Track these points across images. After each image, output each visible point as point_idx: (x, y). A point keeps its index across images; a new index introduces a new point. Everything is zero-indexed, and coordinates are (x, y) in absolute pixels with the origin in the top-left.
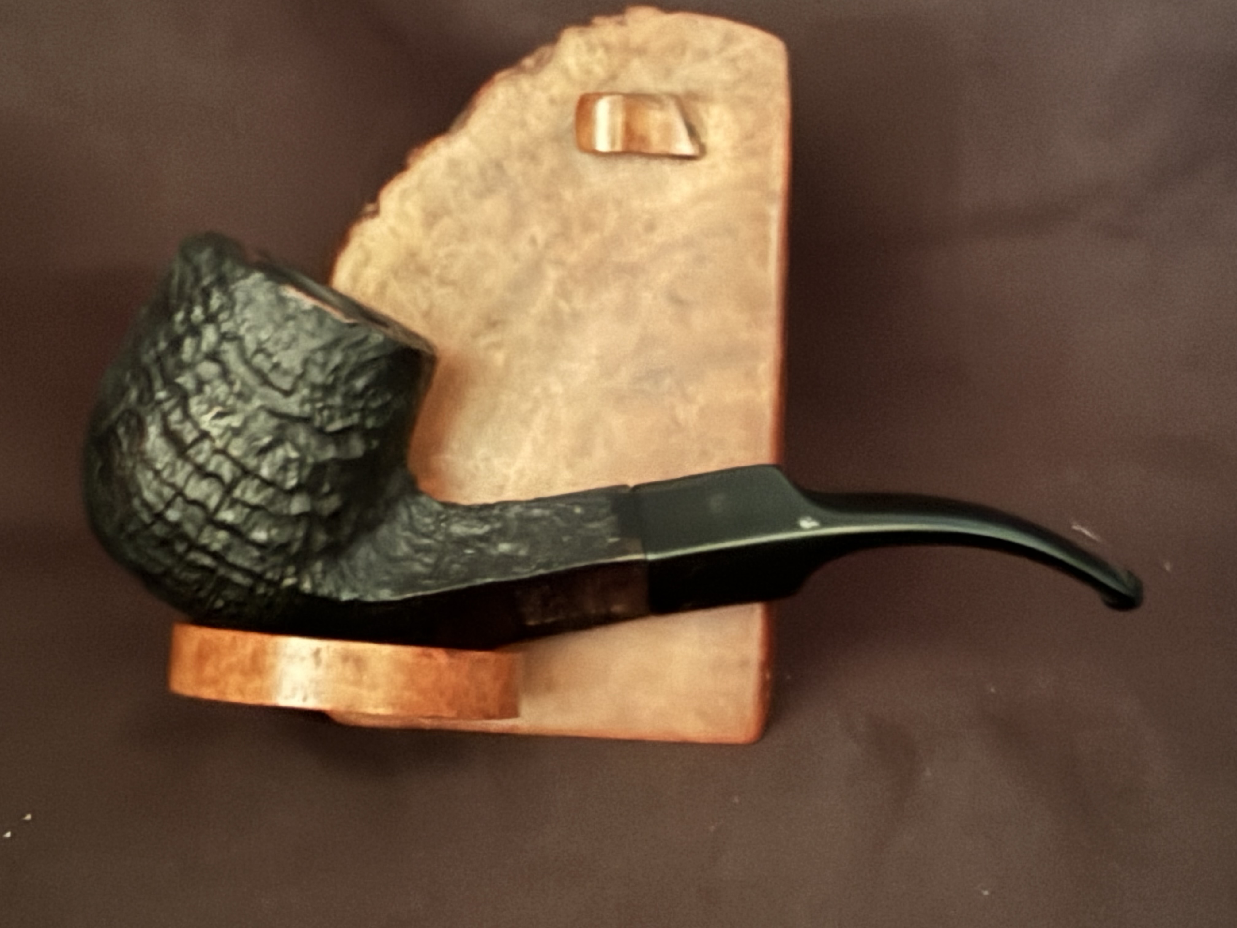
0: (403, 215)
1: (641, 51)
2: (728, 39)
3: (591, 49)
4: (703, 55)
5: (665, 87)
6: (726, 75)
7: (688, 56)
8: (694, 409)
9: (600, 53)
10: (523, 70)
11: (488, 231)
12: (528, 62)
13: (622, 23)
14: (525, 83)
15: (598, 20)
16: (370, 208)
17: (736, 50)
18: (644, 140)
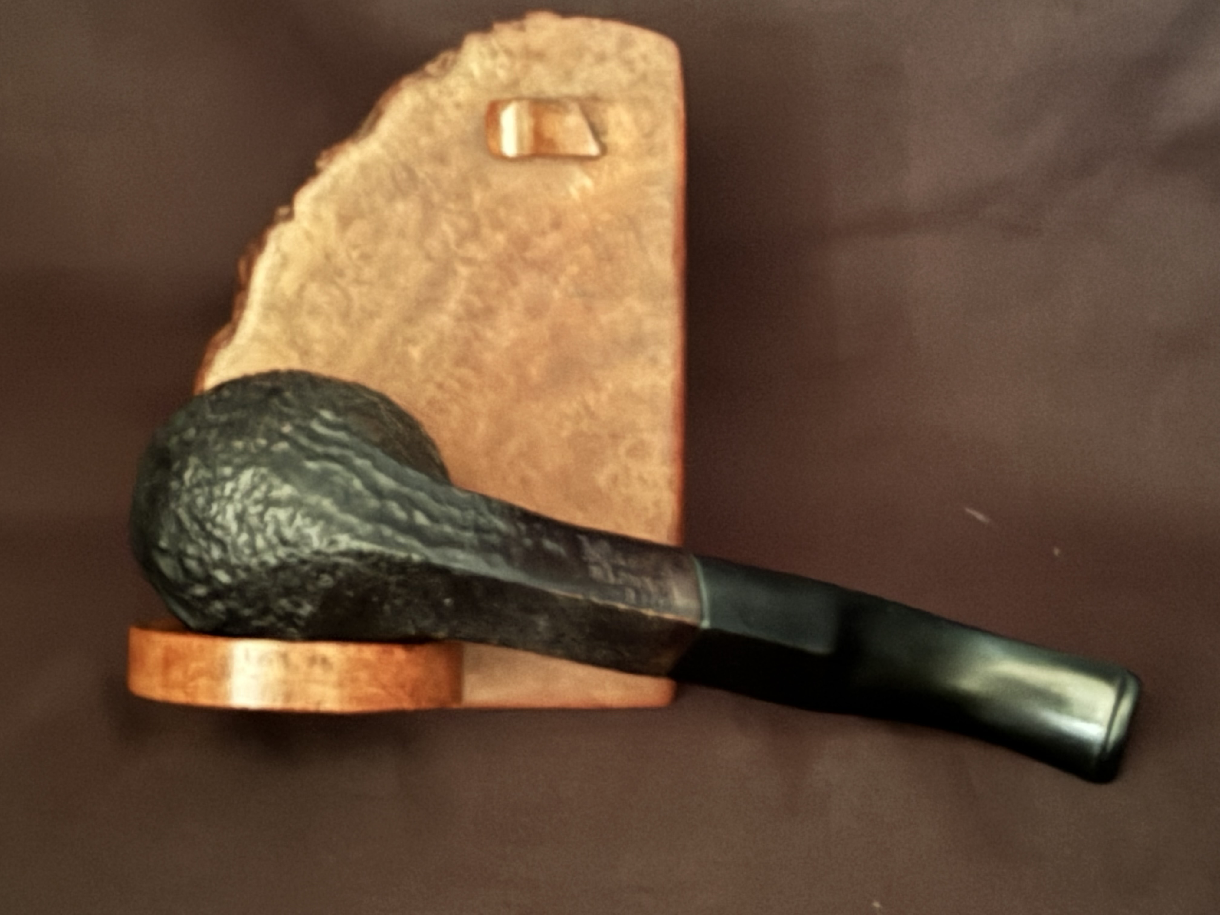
0: (317, 218)
1: (539, 56)
2: (625, 43)
3: (494, 54)
4: (601, 58)
5: (565, 90)
6: (624, 76)
7: (588, 58)
8: (604, 397)
9: (503, 59)
10: (428, 76)
11: (402, 234)
12: (431, 68)
13: (522, 29)
14: (432, 89)
15: (497, 26)
16: (283, 211)
17: (633, 53)
18: (551, 143)
